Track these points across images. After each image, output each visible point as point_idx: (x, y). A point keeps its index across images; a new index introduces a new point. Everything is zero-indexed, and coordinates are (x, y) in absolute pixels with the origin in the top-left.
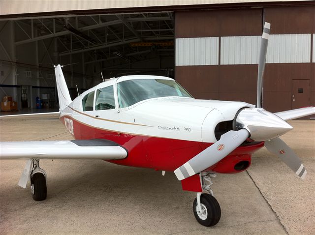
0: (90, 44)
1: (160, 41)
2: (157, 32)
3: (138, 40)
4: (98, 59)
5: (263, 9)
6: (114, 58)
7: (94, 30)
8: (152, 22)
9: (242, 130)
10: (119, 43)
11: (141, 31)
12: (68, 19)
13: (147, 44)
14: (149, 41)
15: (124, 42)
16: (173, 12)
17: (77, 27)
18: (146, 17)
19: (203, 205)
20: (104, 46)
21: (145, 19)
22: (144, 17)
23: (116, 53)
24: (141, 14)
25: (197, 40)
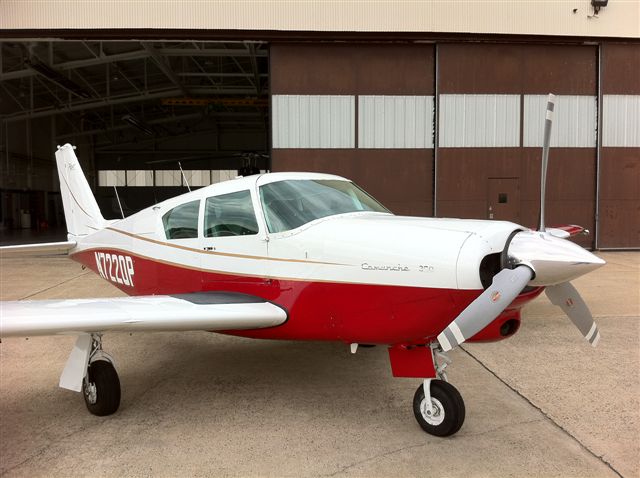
0: (74, 97)
1: (222, 96)
2: (217, 79)
3: (178, 92)
4: (85, 130)
5: (434, 45)
6: (121, 127)
7: (82, 70)
8: (209, 58)
9: (519, 268)
10: (135, 99)
11: (184, 74)
12: (33, 45)
13: (195, 102)
14: (198, 96)
15: (146, 95)
16: (266, 42)
17: (51, 63)
18: (201, 48)
19: (435, 400)
20: (103, 103)
21: (197, 52)
22: (195, 48)
23: (127, 117)
24: (191, 43)
25: (314, 99)
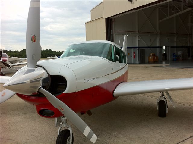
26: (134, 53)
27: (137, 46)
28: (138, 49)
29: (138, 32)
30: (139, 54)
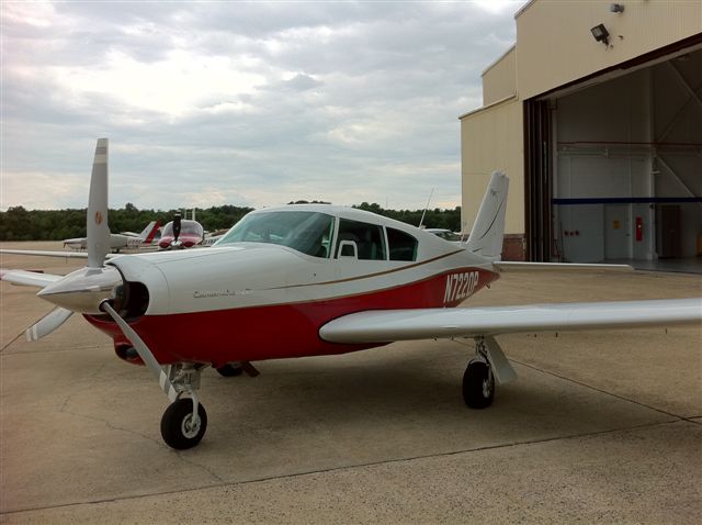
26: (639, 221)
27: (650, 194)
28: (652, 207)
29: (655, 143)
30: (656, 222)
